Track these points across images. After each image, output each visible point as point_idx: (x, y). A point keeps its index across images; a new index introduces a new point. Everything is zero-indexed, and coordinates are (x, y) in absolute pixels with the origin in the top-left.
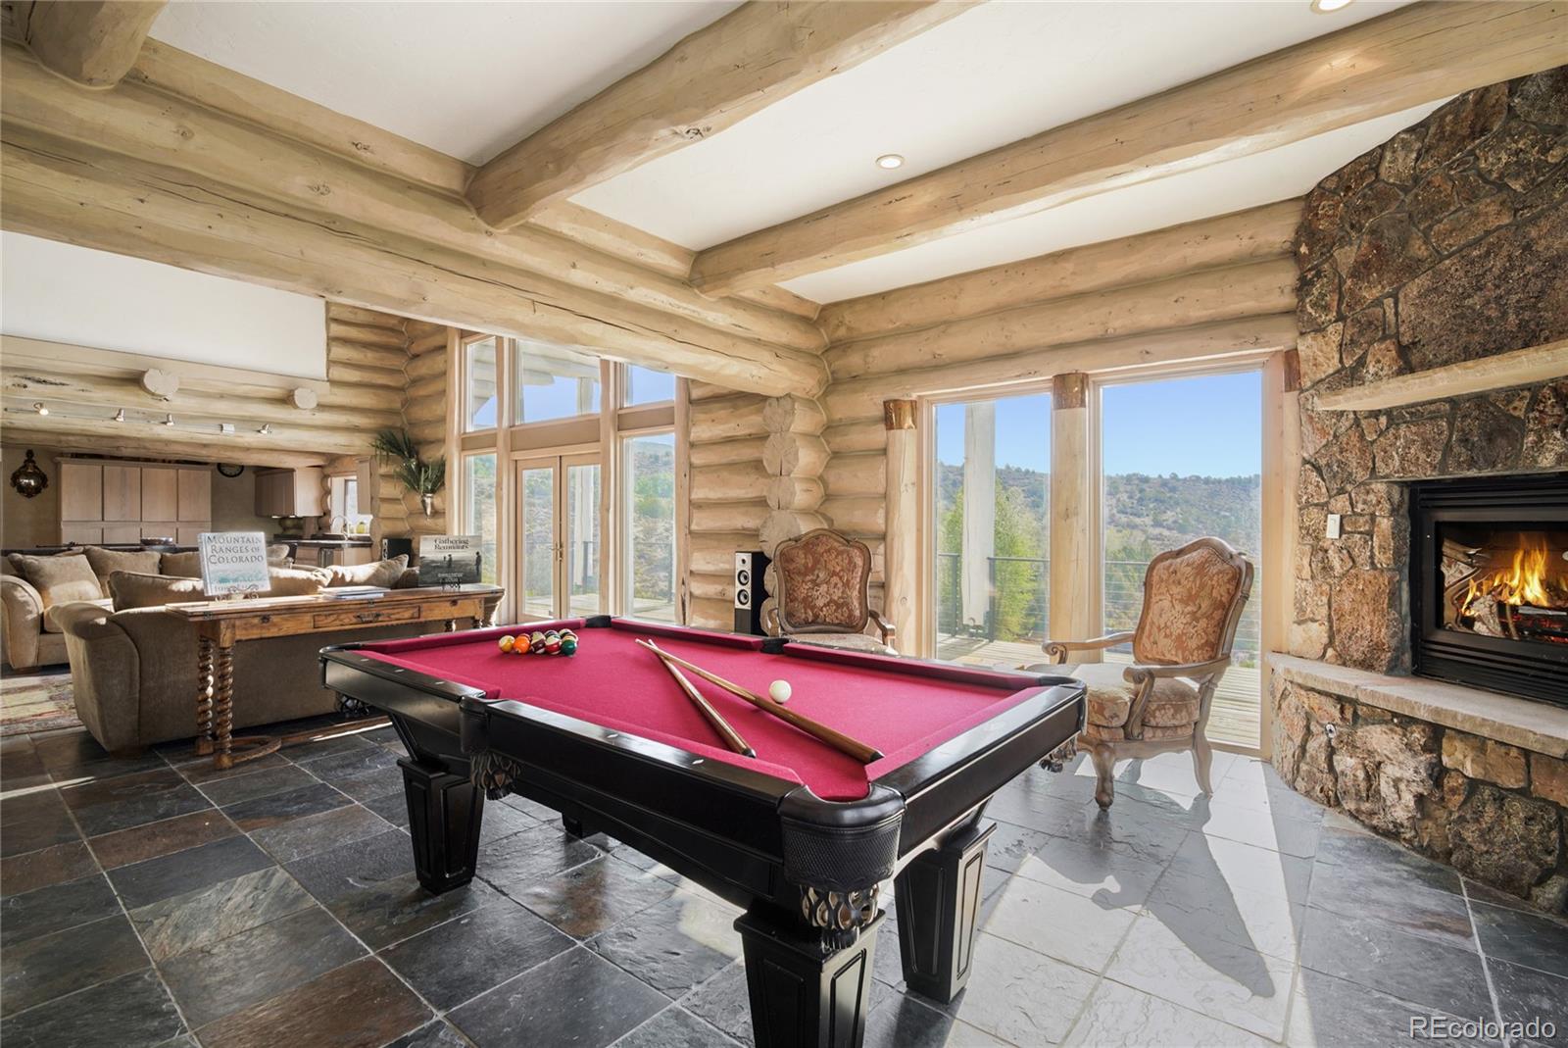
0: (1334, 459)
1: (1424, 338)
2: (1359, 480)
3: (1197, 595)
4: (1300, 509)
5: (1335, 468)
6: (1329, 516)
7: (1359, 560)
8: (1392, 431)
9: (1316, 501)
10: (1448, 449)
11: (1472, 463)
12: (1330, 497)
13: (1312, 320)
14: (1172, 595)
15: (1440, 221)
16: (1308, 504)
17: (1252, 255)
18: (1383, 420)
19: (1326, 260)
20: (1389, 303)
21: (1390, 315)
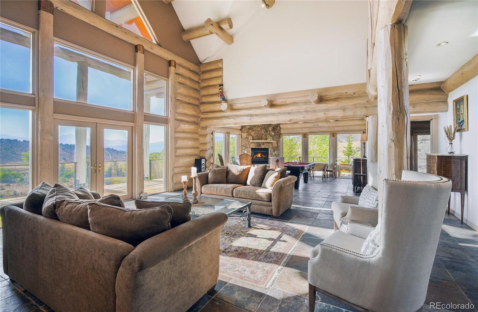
1: (254, 136)
2: (249, 148)
3: (247, 159)
4: (241, 150)
5: (246, 146)
6: (245, 151)
8: (252, 144)
11: (258, 147)
12: (245, 149)
13: (243, 132)
20: (251, 133)
21: (251, 134)
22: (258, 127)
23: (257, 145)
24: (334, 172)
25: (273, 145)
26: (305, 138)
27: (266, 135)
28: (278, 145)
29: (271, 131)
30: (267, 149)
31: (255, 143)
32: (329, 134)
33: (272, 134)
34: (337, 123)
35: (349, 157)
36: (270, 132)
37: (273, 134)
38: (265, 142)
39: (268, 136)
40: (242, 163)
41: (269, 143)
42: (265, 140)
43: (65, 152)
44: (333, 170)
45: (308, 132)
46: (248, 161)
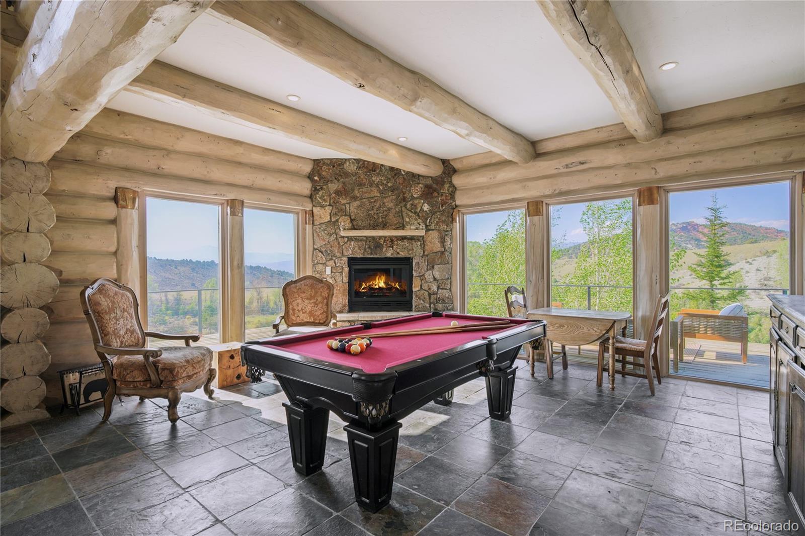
0: (328, 249)
1: (358, 218)
2: (338, 256)
3: (315, 296)
4: (313, 265)
5: (329, 252)
6: (327, 267)
7: (338, 281)
8: (349, 242)
9: (321, 262)
10: (365, 249)
11: (371, 254)
12: (327, 261)
13: (319, 203)
14: (302, 298)
15: (362, 188)
16: (318, 263)
17: (298, 173)
18: (346, 239)
19: (326, 185)
20: (348, 206)
21: (348, 209)
22: (371, 186)
23: (369, 248)
24: (655, 355)
25: (427, 248)
26: (536, 218)
27: (400, 214)
28: (444, 246)
29: (419, 198)
30: (408, 261)
31: (361, 240)
32: (632, 195)
33: (422, 210)
34: (669, 143)
35: (711, 281)
36: (416, 202)
37: (426, 207)
38: (396, 237)
39: (409, 217)
40: (293, 310)
41: (412, 238)
42: (397, 228)
43: (195, 274)
44: (649, 346)
45: (548, 192)
46: (316, 304)
